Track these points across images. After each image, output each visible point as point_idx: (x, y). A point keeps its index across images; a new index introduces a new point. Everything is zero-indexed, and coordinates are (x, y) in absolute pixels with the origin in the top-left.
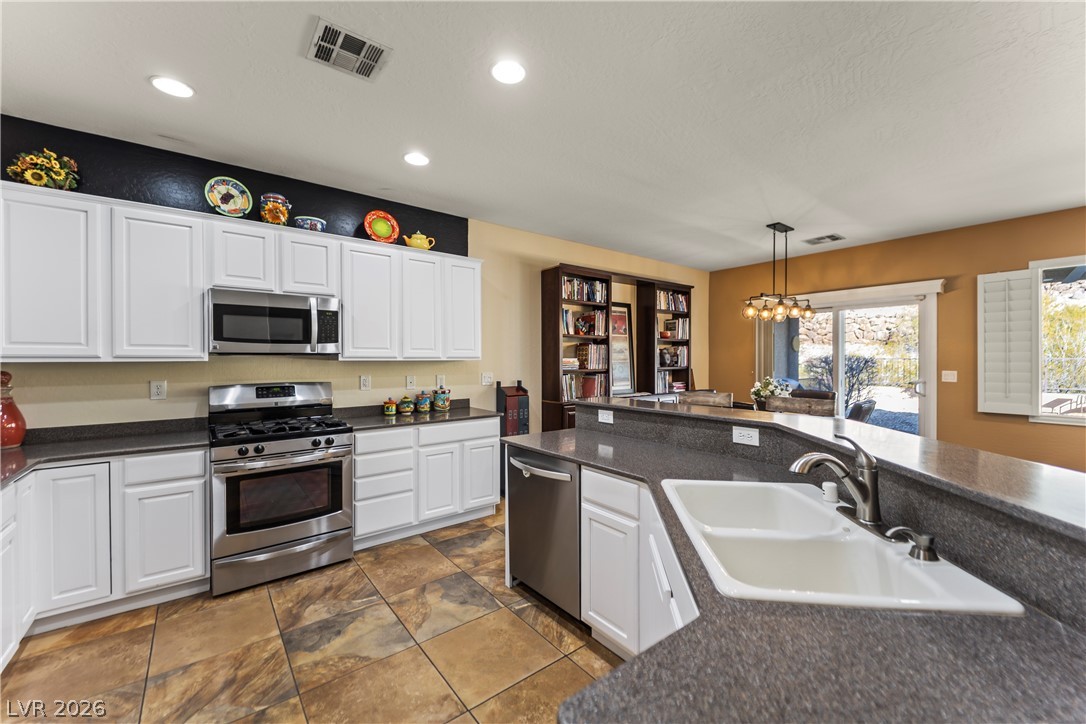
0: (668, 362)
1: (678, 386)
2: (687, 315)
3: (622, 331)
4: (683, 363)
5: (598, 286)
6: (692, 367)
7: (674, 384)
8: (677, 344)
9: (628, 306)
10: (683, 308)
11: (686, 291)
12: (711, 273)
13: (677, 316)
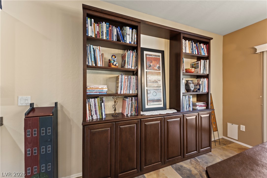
0: (192, 89)
1: (200, 106)
2: (207, 58)
3: (156, 68)
4: (204, 90)
5: (128, 30)
6: (211, 92)
7: (197, 104)
8: (199, 77)
9: (162, 52)
10: (204, 53)
11: (206, 41)
12: (224, 37)
13: (199, 58)
